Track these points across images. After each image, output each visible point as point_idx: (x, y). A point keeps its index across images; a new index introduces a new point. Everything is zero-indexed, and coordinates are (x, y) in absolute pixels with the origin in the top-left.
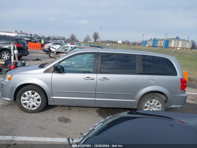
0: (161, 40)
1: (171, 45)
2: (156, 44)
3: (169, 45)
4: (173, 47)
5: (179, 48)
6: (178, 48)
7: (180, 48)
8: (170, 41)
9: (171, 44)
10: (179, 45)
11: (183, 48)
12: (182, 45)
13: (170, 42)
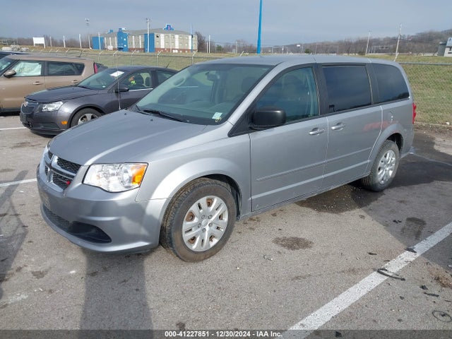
0: (136, 33)
1: (160, 44)
2: (126, 43)
3: (156, 46)
4: (164, 49)
5: (175, 49)
6: (174, 51)
7: (179, 50)
8: (156, 34)
9: (159, 42)
10: (174, 42)
11: (184, 51)
12: (180, 43)
13: (155, 37)
